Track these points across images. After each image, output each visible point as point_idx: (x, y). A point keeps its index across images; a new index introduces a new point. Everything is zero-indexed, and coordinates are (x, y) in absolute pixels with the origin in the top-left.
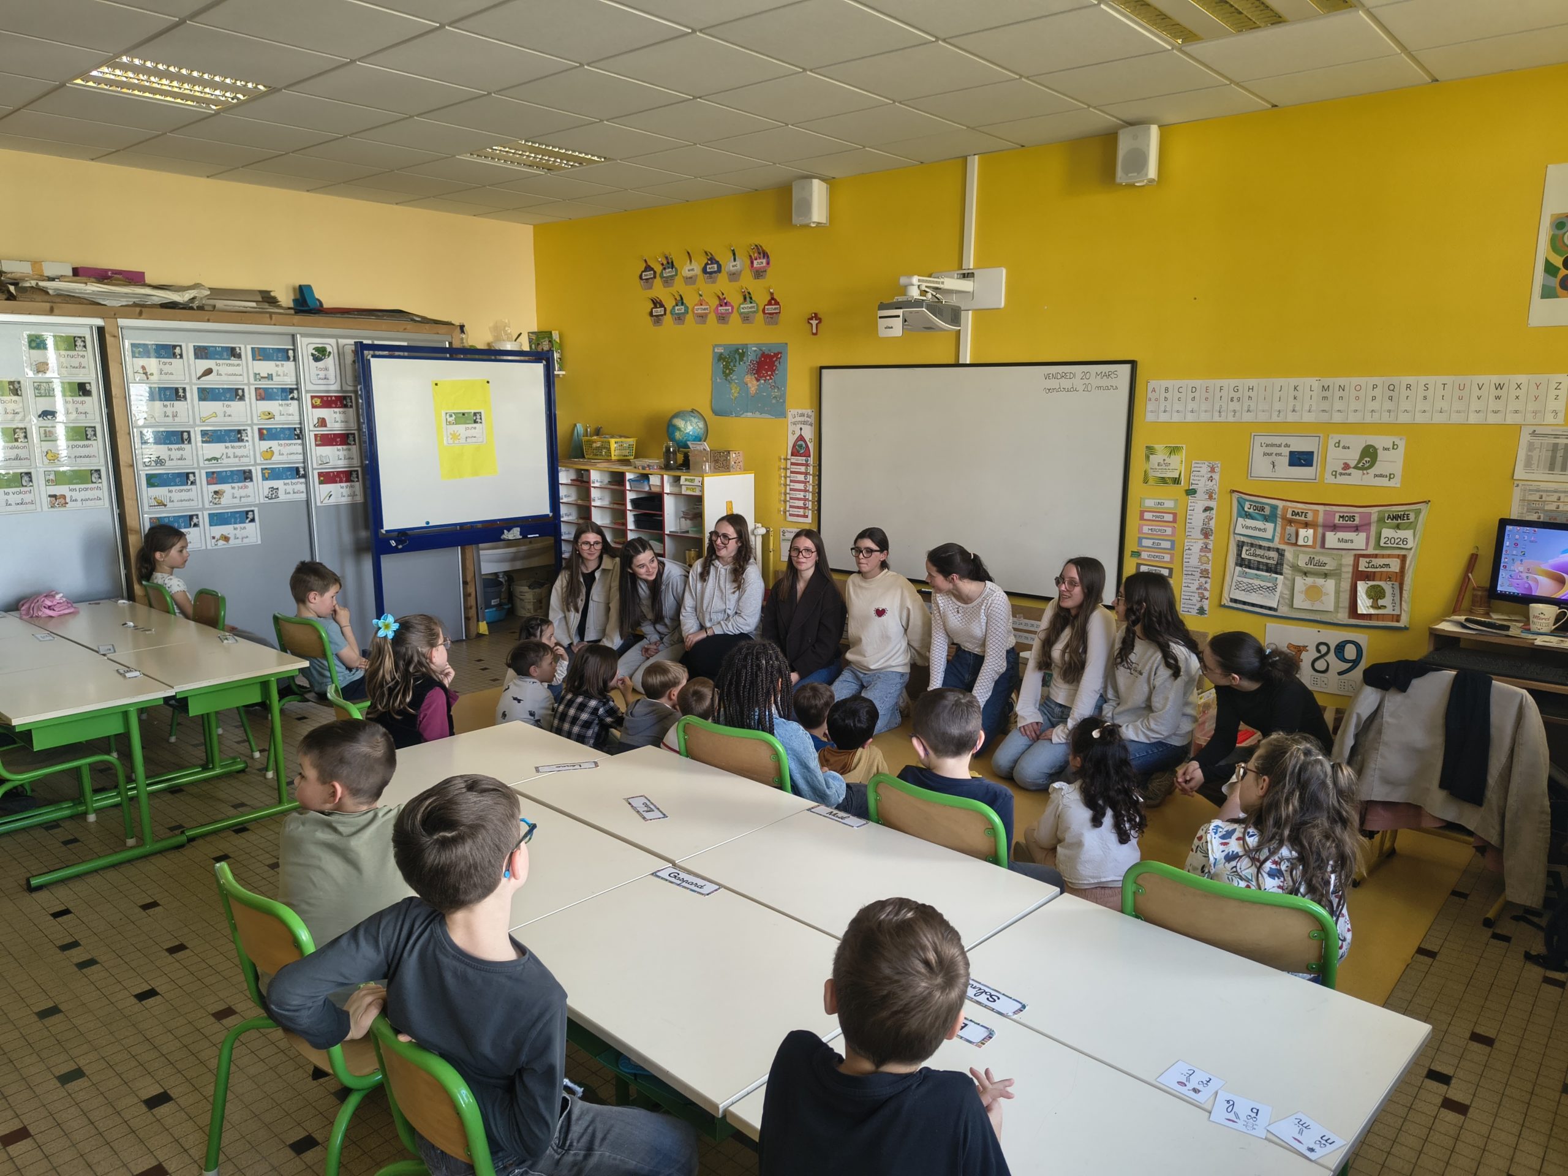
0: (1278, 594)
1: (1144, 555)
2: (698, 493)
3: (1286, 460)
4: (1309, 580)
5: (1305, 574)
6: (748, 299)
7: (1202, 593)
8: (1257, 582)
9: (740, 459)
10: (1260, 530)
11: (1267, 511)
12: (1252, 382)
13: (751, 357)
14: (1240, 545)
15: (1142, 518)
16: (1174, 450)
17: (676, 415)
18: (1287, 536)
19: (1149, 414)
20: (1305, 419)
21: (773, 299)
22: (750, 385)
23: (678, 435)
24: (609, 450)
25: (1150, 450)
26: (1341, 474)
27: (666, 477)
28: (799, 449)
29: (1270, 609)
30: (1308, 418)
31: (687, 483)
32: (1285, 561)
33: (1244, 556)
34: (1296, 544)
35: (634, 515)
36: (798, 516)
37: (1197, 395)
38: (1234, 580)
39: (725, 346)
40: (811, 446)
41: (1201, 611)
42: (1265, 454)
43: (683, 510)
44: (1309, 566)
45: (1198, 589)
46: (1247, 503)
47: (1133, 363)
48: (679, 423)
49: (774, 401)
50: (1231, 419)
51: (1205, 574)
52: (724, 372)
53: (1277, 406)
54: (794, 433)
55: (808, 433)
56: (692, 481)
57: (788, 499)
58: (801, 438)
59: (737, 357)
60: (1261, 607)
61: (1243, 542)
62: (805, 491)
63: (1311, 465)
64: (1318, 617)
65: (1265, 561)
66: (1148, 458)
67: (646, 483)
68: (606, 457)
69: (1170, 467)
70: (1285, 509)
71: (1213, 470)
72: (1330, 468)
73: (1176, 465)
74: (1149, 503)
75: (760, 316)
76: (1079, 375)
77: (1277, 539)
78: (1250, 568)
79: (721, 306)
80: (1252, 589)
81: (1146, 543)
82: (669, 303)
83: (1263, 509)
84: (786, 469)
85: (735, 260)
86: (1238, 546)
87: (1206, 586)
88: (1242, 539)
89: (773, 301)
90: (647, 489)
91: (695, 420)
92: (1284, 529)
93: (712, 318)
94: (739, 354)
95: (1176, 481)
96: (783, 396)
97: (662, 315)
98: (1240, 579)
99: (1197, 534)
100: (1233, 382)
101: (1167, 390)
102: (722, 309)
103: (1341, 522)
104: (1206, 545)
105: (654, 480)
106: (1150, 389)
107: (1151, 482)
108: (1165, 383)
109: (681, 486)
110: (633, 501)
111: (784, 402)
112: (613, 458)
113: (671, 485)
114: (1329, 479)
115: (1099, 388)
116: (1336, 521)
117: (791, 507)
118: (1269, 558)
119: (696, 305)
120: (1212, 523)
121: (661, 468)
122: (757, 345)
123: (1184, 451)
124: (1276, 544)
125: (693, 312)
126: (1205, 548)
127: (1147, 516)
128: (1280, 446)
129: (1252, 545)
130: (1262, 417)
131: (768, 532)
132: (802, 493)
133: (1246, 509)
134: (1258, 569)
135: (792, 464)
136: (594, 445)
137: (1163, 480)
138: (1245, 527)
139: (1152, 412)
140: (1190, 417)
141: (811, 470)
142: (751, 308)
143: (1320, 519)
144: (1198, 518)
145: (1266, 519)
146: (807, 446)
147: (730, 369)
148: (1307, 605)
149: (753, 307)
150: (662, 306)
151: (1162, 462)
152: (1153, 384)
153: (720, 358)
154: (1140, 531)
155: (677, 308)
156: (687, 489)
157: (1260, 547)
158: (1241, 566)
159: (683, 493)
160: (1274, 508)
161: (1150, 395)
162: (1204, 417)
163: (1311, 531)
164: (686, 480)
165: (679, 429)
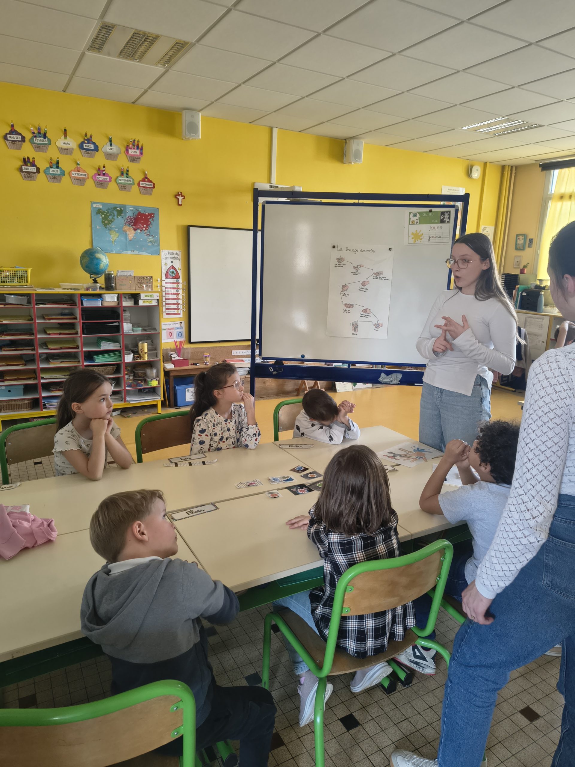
6: (125, 174)
13: (129, 213)
21: (147, 178)
22: (128, 232)
28: (172, 273)
31: (146, 298)
35: (84, 325)
36: (174, 314)
39: (104, 204)
49: (150, 244)
52: (103, 222)
54: (166, 264)
55: (178, 265)
57: (164, 304)
58: (172, 267)
59: (115, 213)
62: (177, 299)
75: (135, 188)
79: (99, 175)
82: (42, 164)
84: (162, 286)
85: (111, 145)
89: (146, 178)
90: (99, 305)
93: (90, 183)
94: (117, 210)
96: (157, 241)
97: (34, 173)
102: (101, 178)
111: (158, 245)
117: (167, 309)
119: (74, 171)
122: (134, 207)
125: (70, 176)
132: (175, 300)
135: (167, 283)
141: (182, 286)
142: (127, 180)
146: (178, 273)
147: (108, 221)
149: (130, 181)
150: (33, 164)
153: (99, 211)
155: (51, 170)
159: (140, 304)
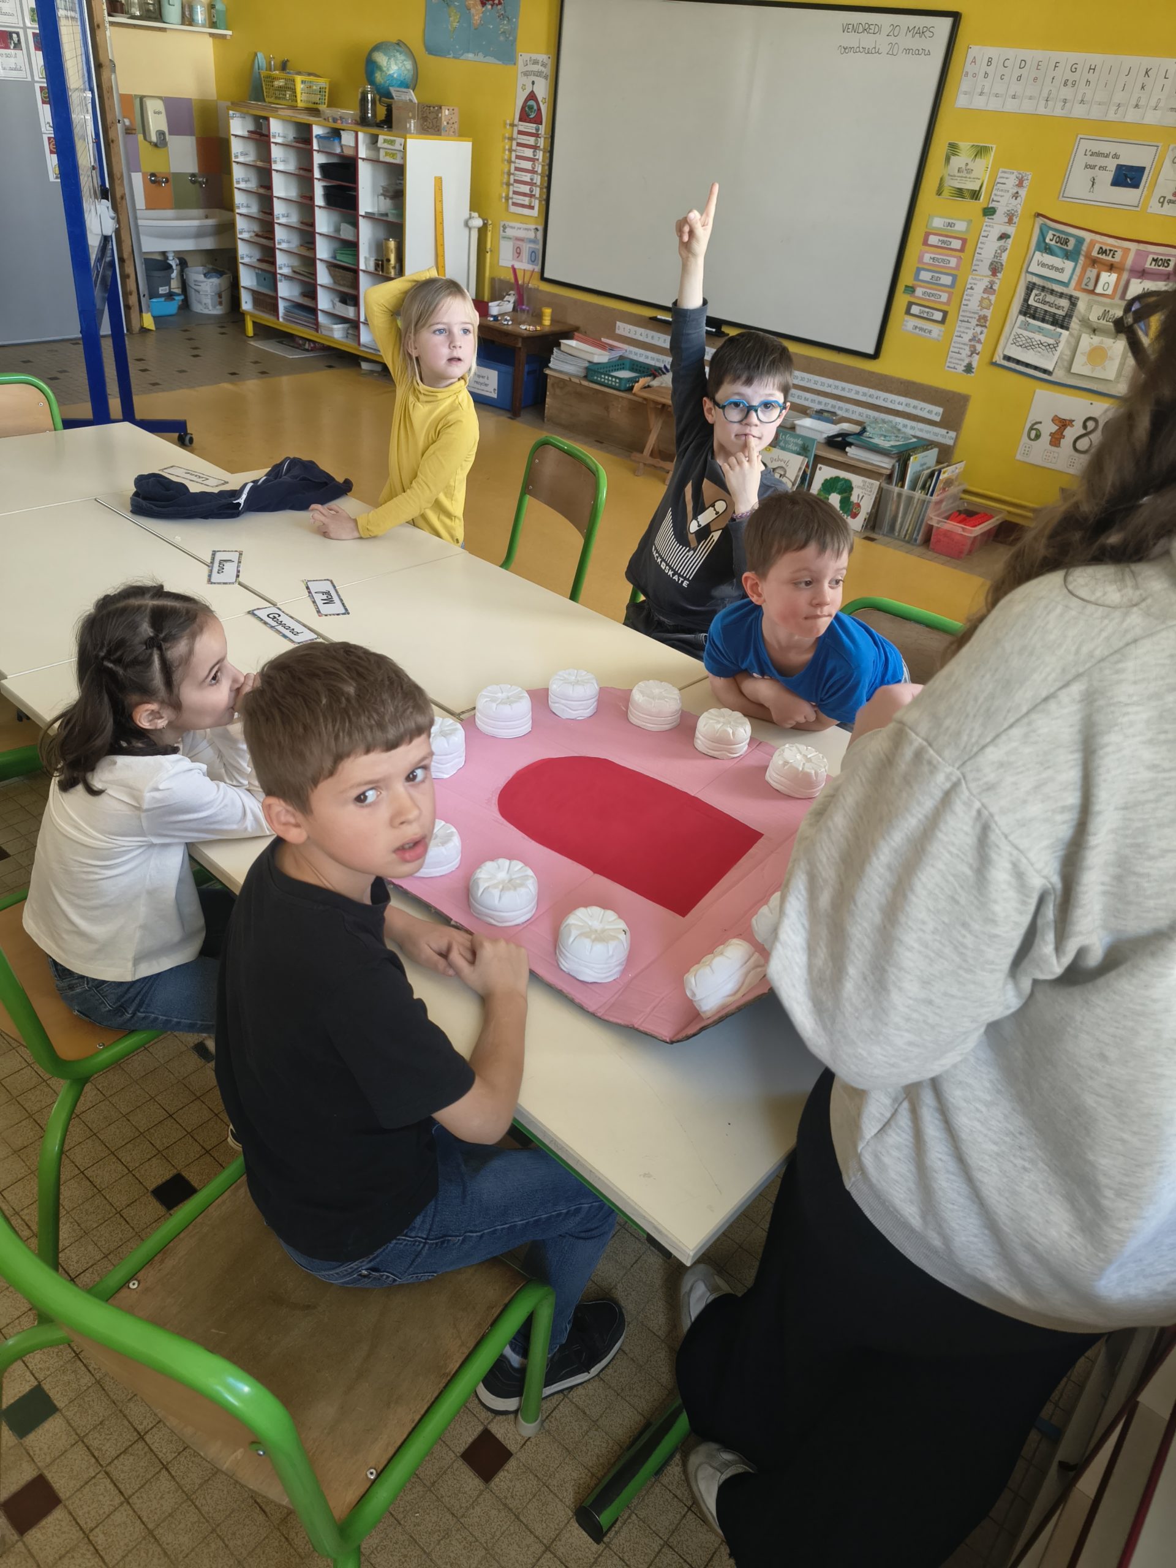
0: (1057, 354)
1: (919, 292)
2: (398, 161)
3: (1109, 176)
4: (1096, 340)
5: (1094, 331)
7: (974, 346)
8: (1038, 337)
9: (455, 119)
10: (1057, 269)
11: (1072, 243)
12: (1096, 59)
14: (1031, 287)
15: (925, 243)
16: (981, 151)
17: (377, 48)
18: (1085, 282)
19: (961, 97)
20: (1146, 121)
23: (379, 77)
24: (294, 91)
25: (953, 148)
26: (1170, 202)
27: (361, 135)
28: (529, 113)
29: (1045, 371)
30: (1151, 118)
31: (386, 145)
32: (1075, 314)
33: (1031, 302)
34: (1092, 292)
35: (325, 187)
36: (523, 206)
37: (1024, 72)
38: (1014, 333)
40: (544, 109)
41: (969, 369)
42: (1086, 167)
43: (383, 184)
44: (1101, 321)
45: (970, 340)
46: (1051, 233)
47: (956, 17)
48: (381, 59)
49: (502, 38)
50: (1058, 112)
51: (982, 321)
53: (1119, 97)
54: (524, 88)
55: (542, 90)
56: (392, 142)
57: (512, 181)
58: (532, 96)
60: (1036, 368)
61: (1034, 284)
62: (533, 172)
63: (1136, 185)
64: (1094, 387)
65: (1053, 310)
66: (948, 159)
67: (336, 142)
68: (290, 103)
69: (972, 176)
70: (1092, 243)
71: (1020, 184)
72: (1158, 193)
73: (980, 173)
74: (938, 223)
76: (886, 29)
77: (1073, 284)
78: (1034, 317)
80: (1029, 346)
81: (925, 276)
83: (1066, 242)
84: (511, 139)
86: (1028, 288)
87: (980, 337)
88: (1035, 280)
90: (338, 151)
91: (401, 57)
92: (1084, 271)
95: (975, 195)
96: (514, 30)
98: (1020, 331)
99: (984, 269)
100: (1073, 57)
101: (990, 61)
103: (1153, 266)
104: (992, 283)
105: (347, 139)
106: (970, 59)
107: (946, 193)
108: (992, 51)
109: (378, 149)
110: (323, 167)
111: (515, 40)
112: (300, 104)
113: (368, 148)
114: (1154, 207)
115: (908, 51)
116: (1147, 266)
117: (515, 193)
118: (1058, 308)
120: (1005, 256)
121: (357, 123)
123: (993, 154)
124: (1070, 290)
126: (989, 289)
127: (933, 240)
128: (1107, 156)
129: (1043, 289)
130: (1096, 113)
131: (485, 225)
132: (529, 175)
133: (1047, 240)
134: (1043, 320)
135: (520, 133)
136: (276, 83)
137: (960, 193)
138: (1043, 265)
139: (965, 93)
140: (1011, 106)
141: (541, 143)
143: (1129, 262)
144: (989, 248)
145: (1067, 256)
146: (539, 109)
148: (1086, 371)
151: (964, 167)
152: (975, 51)
154: (920, 259)
156: (386, 154)
157: (1052, 292)
158: (1025, 314)
159: (382, 159)
160: (1080, 241)
161: (969, 67)
162: (1027, 107)
163: (1114, 276)
164: (385, 141)
165: (380, 68)
